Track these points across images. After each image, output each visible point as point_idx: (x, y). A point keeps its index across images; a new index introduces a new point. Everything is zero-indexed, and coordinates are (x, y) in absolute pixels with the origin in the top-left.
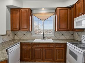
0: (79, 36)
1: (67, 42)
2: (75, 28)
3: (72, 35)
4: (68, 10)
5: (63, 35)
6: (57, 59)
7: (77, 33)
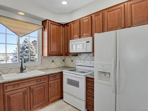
0: (72, 61)
1: (64, 71)
2: (70, 52)
3: (64, 61)
4: (61, 27)
5: (53, 61)
6: (51, 98)
7: (69, 58)
